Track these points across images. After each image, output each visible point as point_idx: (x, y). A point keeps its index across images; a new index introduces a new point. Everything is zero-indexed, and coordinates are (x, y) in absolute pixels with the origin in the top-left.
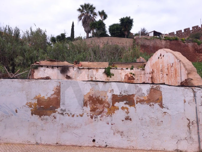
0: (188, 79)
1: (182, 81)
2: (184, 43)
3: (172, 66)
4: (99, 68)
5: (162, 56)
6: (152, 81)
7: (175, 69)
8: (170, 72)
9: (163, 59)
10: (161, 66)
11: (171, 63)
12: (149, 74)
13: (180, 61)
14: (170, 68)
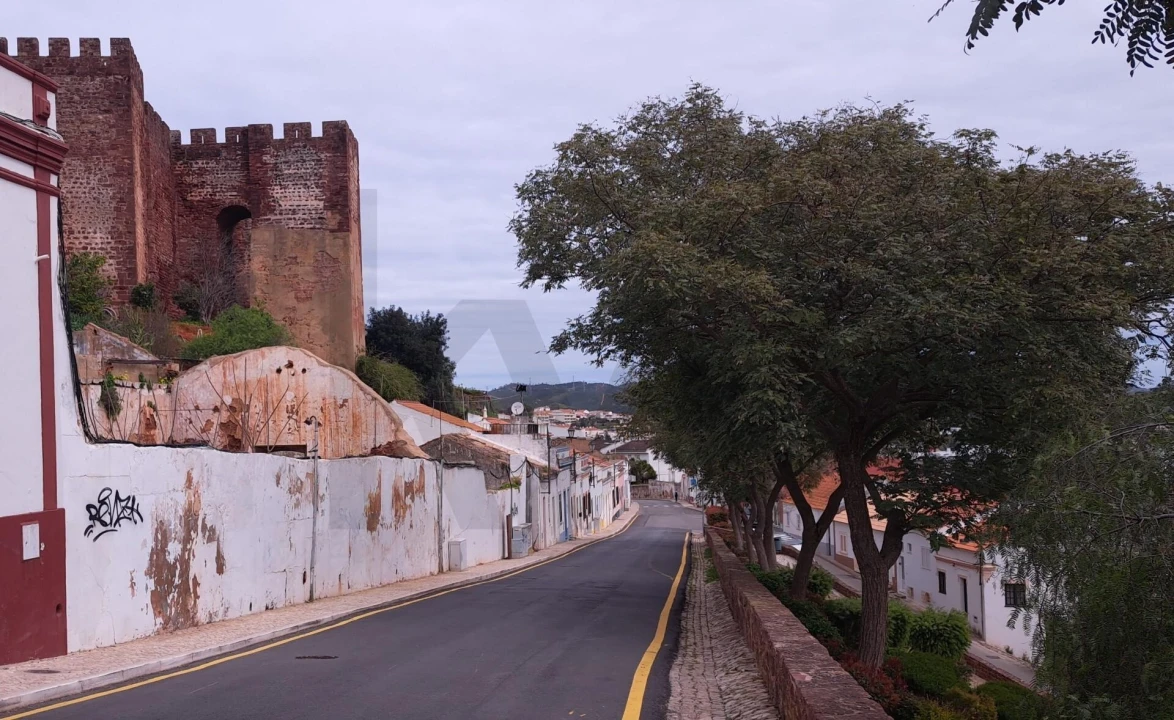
0: (397, 442)
1: (377, 445)
3: (342, 406)
4: (90, 381)
5: (300, 371)
6: (229, 436)
7: (353, 415)
8: (333, 419)
9: (301, 379)
10: (290, 396)
11: (338, 398)
12: (211, 412)
13: (374, 399)
14: (331, 409)
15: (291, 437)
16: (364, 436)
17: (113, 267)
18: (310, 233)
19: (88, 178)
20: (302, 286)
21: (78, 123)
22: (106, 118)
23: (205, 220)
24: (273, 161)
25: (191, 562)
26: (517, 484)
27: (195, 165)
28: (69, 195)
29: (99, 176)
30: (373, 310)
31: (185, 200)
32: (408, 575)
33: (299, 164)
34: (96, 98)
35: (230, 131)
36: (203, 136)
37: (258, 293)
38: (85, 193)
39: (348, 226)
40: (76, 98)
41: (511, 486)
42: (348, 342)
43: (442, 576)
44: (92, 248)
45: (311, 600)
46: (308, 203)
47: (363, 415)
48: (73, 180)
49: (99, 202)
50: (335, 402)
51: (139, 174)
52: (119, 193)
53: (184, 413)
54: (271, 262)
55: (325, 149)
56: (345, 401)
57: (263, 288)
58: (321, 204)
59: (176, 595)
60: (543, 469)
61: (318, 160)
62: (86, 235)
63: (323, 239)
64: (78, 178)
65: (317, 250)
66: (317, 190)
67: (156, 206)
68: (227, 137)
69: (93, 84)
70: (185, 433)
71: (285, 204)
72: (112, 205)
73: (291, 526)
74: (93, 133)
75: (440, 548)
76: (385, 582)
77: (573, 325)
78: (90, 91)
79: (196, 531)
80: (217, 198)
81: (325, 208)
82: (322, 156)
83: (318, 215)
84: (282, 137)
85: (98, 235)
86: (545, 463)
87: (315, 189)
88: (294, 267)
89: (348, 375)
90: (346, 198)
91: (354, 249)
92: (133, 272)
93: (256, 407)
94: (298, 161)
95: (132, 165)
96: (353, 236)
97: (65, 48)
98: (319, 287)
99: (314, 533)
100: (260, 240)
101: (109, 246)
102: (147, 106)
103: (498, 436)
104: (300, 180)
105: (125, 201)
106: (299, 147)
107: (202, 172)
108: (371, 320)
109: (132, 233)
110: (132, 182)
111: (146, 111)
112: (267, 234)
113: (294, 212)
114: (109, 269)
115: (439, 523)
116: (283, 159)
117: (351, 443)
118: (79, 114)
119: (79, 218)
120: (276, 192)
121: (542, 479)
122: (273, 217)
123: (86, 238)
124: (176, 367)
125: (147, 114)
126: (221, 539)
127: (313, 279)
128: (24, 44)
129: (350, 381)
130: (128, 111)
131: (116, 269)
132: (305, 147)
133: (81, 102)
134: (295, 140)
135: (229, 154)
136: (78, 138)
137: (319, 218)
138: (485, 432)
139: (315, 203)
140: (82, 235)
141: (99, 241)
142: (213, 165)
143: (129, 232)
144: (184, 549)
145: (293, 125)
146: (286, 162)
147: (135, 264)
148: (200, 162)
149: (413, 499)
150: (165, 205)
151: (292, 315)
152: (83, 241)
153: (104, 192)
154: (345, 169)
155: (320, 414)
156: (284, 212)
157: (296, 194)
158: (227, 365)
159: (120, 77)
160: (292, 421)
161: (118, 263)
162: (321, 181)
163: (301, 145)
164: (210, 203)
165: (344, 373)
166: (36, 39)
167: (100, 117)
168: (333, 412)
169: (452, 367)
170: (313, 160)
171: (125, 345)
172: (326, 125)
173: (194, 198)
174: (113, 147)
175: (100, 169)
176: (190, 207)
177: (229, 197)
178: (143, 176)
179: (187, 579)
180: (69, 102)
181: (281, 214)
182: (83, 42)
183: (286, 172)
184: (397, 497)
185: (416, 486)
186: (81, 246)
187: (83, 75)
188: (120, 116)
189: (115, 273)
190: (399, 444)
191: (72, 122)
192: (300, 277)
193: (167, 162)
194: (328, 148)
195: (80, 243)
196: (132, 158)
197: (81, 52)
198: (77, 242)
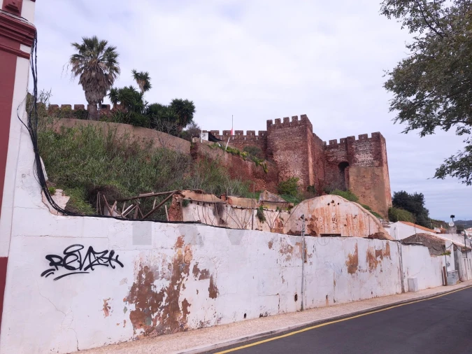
1: (371, 234)
2: (245, 160)
5: (337, 204)
6: (311, 230)
7: (360, 221)
8: (351, 223)
9: (337, 207)
10: (333, 214)
11: (353, 214)
13: (368, 215)
15: (334, 231)
16: (365, 230)
18: (369, 168)
19: (294, 156)
20: (367, 185)
21: (291, 140)
22: (299, 138)
23: (334, 167)
24: (355, 147)
25: (180, 292)
26: (449, 253)
28: (289, 161)
29: (298, 155)
31: (328, 161)
32: (379, 295)
34: (297, 132)
35: (341, 140)
36: (333, 143)
37: (352, 188)
38: (293, 160)
39: (383, 165)
41: (445, 254)
42: (384, 202)
43: (404, 295)
44: (296, 176)
45: (302, 310)
46: (368, 158)
47: (364, 221)
49: (298, 162)
51: (310, 153)
52: (304, 159)
53: (295, 221)
54: (356, 178)
56: (356, 216)
57: (354, 186)
58: (372, 159)
59: (162, 313)
60: (462, 248)
61: (370, 145)
62: (294, 172)
63: (373, 169)
64: (291, 156)
65: (372, 173)
66: (371, 154)
67: (317, 163)
68: (340, 142)
69: (296, 129)
70: (295, 229)
71: (360, 160)
72: (302, 163)
73: (283, 270)
74: (296, 143)
75: (402, 282)
76: (363, 298)
77: (448, 162)
78: (295, 131)
79: (187, 272)
80: (338, 160)
81: (374, 160)
82: (372, 144)
83: (371, 162)
84: (358, 139)
85: (298, 172)
86: (464, 245)
88: (364, 179)
90: (381, 156)
91: (385, 172)
92: (308, 182)
93: (321, 219)
94: (363, 146)
95: (307, 151)
96: (384, 168)
97: (288, 120)
98: (373, 185)
99: (303, 274)
100: (352, 171)
101: (301, 175)
102: (314, 135)
103: (443, 235)
104: (364, 151)
105: (306, 162)
107: (333, 152)
108: (394, 196)
109: (308, 170)
110: (308, 156)
112: (354, 169)
113: (363, 162)
114: (301, 182)
115: (401, 270)
116: (359, 146)
118: (292, 138)
119: (292, 167)
120: (357, 156)
121: (463, 252)
122: (356, 164)
124: (292, 204)
126: (214, 277)
127: (371, 182)
128: (277, 121)
129: (358, 207)
130: (306, 135)
133: (292, 134)
134: (362, 140)
135: (341, 146)
136: (292, 145)
138: (437, 233)
139: (370, 158)
141: (298, 174)
142: (336, 150)
144: (173, 284)
145: (362, 135)
147: (309, 180)
148: (332, 150)
149: (382, 258)
150: (321, 163)
151: (364, 194)
152: (293, 174)
153: (299, 159)
154: (380, 147)
155: (346, 221)
157: (364, 156)
158: (309, 203)
159: (303, 126)
160: (334, 224)
161: (304, 180)
162: (372, 152)
163: (365, 141)
164: (336, 161)
165: (355, 204)
166: (280, 119)
168: (351, 220)
169: (428, 211)
171: (276, 197)
172: (373, 134)
173: (331, 160)
174: (302, 146)
175: (298, 153)
176: (329, 163)
177: (342, 159)
178: (312, 154)
179: (176, 303)
180: (289, 135)
181: (359, 163)
182: (293, 117)
183: (360, 150)
184: (370, 256)
185: (383, 252)
186: (293, 176)
187: (292, 127)
188: (304, 137)
189: (303, 183)
190: (380, 234)
192: (366, 182)
193: (322, 150)
194: (374, 141)
196: (307, 148)
197: (292, 120)
198: (291, 174)
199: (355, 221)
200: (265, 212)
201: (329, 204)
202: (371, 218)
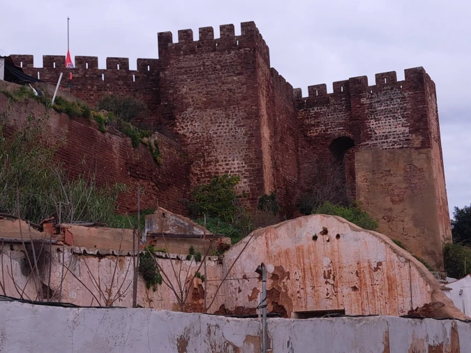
0: (434, 304)
1: (414, 308)
2: (103, 132)
3: (376, 269)
4: (125, 253)
5: (334, 237)
6: (273, 303)
7: (388, 278)
8: (368, 283)
9: (336, 245)
10: (326, 261)
11: (373, 261)
12: (257, 280)
13: (408, 261)
14: (366, 271)
15: (329, 302)
16: (400, 299)
17: (247, 184)
18: (400, 151)
19: (228, 122)
20: (396, 192)
21: (220, 84)
22: (239, 79)
23: (320, 149)
24: (368, 102)
27: (312, 111)
28: (215, 135)
29: (235, 120)
30: (457, 209)
31: (305, 136)
33: (388, 102)
34: (233, 65)
35: (336, 85)
36: (318, 90)
37: (362, 199)
38: (226, 133)
39: (429, 144)
40: (218, 67)
42: (434, 232)
44: (231, 172)
46: (397, 129)
47: (398, 277)
48: (217, 124)
49: (235, 138)
50: (370, 266)
51: (265, 117)
52: (249, 130)
53: (234, 282)
54: (371, 176)
55: (408, 89)
56: (380, 264)
57: (366, 195)
58: (407, 130)
61: (402, 98)
62: (227, 162)
63: (410, 155)
64: (221, 123)
65: (406, 164)
66: (403, 120)
67: (281, 141)
68: (334, 89)
69: (230, 56)
70: (235, 302)
71: (379, 132)
72: (245, 140)
74: (230, 90)
78: (228, 61)
80: (329, 133)
81: (410, 132)
82: (406, 94)
83: (405, 138)
84: (375, 84)
85: (236, 162)
87: (401, 119)
88: (389, 178)
89: (380, 238)
90: (426, 123)
91: (436, 162)
92: (261, 187)
93: (296, 274)
94: (387, 100)
95: (258, 110)
96: (434, 152)
97: (210, 33)
98: (409, 192)
100: (362, 160)
101: (244, 169)
102: (273, 72)
104: (391, 113)
105: (254, 137)
106: (388, 89)
107: (317, 115)
108: (456, 217)
109: (260, 158)
110: (259, 122)
111: (272, 75)
112: (366, 155)
113: (386, 137)
114: (243, 185)
116: (376, 100)
117: (388, 306)
118: (221, 78)
119: (222, 151)
120: (372, 124)
122: (370, 142)
123: (227, 164)
124: (227, 241)
125: (272, 76)
127: (404, 185)
128: (183, 34)
129: (383, 244)
130: (254, 72)
131: (249, 185)
132: (392, 89)
133: (222, 70)
134: (384, 85)
135: (336, 100)
136: (220, 95)
137: (406, 140)
139: (402, 129)
140: (224, 163)
141: (236, 166)
142: (325, 110)
143: (257, 158)
145: (383, 74)
146: (378, 102)
147: (263, 180)
148: (316, 109)
150: (289, 141)
151: (389, 214)
152: (225, 167)
153: (239, 131)
154: (424, 102)
155: (356, 278)
156: (379, 138)
157: (387, 124)
158: (269, 235)
159: (248, 49)
160: (329, 286)
161: (250, 181)
162: (405, 113)
163: (389, 88)
164: (324, 137)
165: (376, 236)
166: (191, 30)
167: (235, 78)
168: (367, 276)
170: (399, 98)
171: (187, 224)
172: (407, 72)
173: (312, 134)
174: (244, 99)
175: (236, 115)
176: (310, 141)
177: (338, 131)
178: (269, 119)
180: (213, 71)
181: (376, 140)
182: (222, 28)
183: (379, 109)
186: (224, 171)
187: (222, 51)
188: (249, 76)
189: (248, 189)
190: (436, 306)
191: (216, 84)
192: (394, 185)
193: (291, 110)
194: (410, 88)
195: (223, 169)
196: (258, 105)
197: (221, 35)
198: (221, 168)
199: (378, 276)
200: (160, 261)
201: (315, 238)
202: (413, 268)
